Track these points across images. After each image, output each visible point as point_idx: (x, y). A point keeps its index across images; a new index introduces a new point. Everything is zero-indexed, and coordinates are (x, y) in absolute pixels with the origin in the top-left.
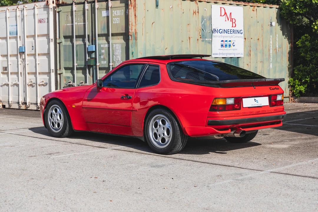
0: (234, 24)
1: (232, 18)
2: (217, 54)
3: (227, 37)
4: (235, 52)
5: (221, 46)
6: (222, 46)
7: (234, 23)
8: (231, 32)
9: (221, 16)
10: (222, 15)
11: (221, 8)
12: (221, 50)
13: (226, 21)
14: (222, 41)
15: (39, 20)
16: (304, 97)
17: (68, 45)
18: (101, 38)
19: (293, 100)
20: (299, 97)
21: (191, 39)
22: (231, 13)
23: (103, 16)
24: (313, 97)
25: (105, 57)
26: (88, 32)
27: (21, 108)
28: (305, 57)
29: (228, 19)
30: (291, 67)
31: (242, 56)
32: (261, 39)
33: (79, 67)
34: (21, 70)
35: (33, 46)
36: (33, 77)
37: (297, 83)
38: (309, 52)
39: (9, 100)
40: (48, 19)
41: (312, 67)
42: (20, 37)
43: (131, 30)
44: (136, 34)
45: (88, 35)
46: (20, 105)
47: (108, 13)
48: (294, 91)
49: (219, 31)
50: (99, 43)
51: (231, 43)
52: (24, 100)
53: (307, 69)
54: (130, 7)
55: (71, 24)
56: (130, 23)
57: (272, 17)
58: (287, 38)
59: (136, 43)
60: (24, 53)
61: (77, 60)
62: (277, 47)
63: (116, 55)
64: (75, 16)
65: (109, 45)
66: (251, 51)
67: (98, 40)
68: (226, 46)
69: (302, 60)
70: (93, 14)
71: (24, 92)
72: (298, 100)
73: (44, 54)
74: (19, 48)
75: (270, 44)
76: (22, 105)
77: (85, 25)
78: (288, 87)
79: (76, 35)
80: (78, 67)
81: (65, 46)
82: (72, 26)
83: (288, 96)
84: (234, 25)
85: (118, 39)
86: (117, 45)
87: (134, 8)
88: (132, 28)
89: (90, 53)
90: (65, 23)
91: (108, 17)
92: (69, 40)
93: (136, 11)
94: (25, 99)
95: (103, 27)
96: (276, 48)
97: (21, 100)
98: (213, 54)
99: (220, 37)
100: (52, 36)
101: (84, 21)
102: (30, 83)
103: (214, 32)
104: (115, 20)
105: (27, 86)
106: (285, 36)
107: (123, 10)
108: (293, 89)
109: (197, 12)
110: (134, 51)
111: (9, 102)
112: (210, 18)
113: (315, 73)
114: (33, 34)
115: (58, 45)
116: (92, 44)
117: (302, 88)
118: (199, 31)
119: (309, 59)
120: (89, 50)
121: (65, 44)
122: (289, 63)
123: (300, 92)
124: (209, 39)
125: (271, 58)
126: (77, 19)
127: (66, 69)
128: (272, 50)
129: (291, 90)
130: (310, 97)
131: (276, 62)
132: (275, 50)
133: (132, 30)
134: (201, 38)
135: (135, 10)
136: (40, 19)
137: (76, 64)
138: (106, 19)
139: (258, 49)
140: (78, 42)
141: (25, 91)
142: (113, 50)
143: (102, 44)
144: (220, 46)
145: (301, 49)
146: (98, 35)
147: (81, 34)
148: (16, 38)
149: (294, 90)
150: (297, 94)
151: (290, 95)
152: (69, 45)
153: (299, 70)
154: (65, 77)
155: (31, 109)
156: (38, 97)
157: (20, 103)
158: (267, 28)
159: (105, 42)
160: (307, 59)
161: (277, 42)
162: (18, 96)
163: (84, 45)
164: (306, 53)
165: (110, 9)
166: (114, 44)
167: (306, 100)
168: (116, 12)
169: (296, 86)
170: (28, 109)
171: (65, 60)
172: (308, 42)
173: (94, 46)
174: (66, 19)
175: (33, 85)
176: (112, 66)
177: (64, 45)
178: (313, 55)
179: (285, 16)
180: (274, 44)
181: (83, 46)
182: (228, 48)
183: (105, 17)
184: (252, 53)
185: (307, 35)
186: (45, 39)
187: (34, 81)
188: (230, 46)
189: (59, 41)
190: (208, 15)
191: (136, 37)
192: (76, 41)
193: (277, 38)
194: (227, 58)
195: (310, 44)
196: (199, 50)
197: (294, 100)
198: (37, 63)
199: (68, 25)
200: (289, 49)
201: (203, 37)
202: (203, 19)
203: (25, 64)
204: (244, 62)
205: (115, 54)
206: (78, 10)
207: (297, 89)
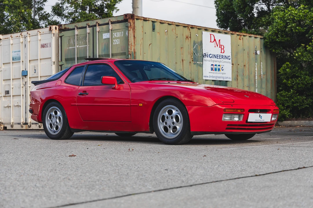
0: (222, 50)
1: (220, 44)
2: (207, 77)
3: (216, 61)
4: (224, 76)
5: (211, 69)
6: (212, 69)
7: (223, 49)
8: (220, 58)
9: (211, 42)
10: (212, 41)
11: (211, 34)
12: (211, 73)
13: (215, 47)
14: (212, 65)
15: (42, 46)
21: (184, 61)
22: (220, 40)
29: (217, 46)
31: (230, 80)
32: (247, 66)
38: (290, 79)
49: (210, 56)
51: (220, 67)
57: (256, 46)
75: (256, 71)
84: (223, 51)
96: (261, 75)
103: (205, 56)
109: (189, 37)
118: (192, 54)
125: (256, 84)
128: (257, 76)
132: (260, 77)
139: (245, 75)
158: (252, 56)
160: (288, 85)
180: (259, 71)
182: (217, 72)
184: (239, 78)
185: (288, 63)
188: (219, 70)
190: (199, 41)
193: (262, 66)
202: (194, 43)
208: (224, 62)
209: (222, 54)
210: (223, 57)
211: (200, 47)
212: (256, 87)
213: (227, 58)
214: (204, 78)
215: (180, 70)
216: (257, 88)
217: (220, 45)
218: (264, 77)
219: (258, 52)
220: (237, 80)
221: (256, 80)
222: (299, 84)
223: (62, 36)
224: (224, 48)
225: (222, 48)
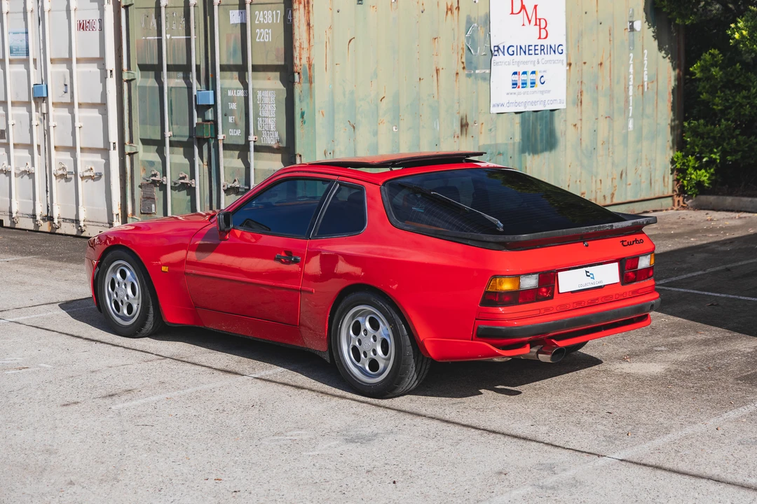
0: (543, 31)
1: (538, 17)
2: (502, 105)
4: (546, 97)
5: (513, 84)
6: (515, 84)
7: (544, 28)
8: (537, 52)
9: (512, 13)
10: (514, 12)
12: (511, 94)
13: (523, 25)
14: (515, 73)
15: (80, 24)
16: (709, 197)
17: (149, 87)
18: (228, 74)
19: (681, 203)
20: (697, 195)
21: (441, 72)
22: (536, 6)
23: (231, 22)
24: (728, 197)
25: (238, 121)
26: (197, 58)
27: (40, 229)
28: (709, 102)
29: (530, 21)
30: (678, 125)
31: (562, 106)
32: (606, 64)
33: (176, 139)
34: (38, 139)
35: (66, 85)
36: (66, 156)
37: (690, 164)
38: (719, 92)
39: (10, 208)
40: (101, 21)
41: (726, 126)
42: (35, 60)
43: (298, 59)
44: (310, 69)
45: (196, 65)
46: (37, 221)
47: (243, 15)
48: (685, 182)
49: (508, 50)
50: (223, 87)
51: (537, 77)
52: (48, 210)
53: (715, 132)
54: (296, 6)
55: (156, 38)
56: (297, 44)
57: (633, 10)
58: (669, 56)
59: (311, 89)
60: (45, 99)
61: (171, 123)
62: (646, 79)
63: (264, 117)
64: (166, 18)
65: (248, 92)
66: (584, 93)
67: (221, 78)
68: (524, 84)
69: (702, 108)
70: (208, 17)
71: (47, 191)
72: (694, 203)
73: (93, 106)
74: (32, 86)
75: (629, 74)
76: (42, 222)
77: (188, 41)
78: (670, 172)
79: (169, 63)
80: (173, 139)
81: (142, 89)
82: (160, 42)
83: (670, 193)
84: (543, 35)
85: (269, 79)
86: (266, 94)
87: (305, 7)
88: (300, 54)
89: (202, 109)
90: (142, 33)
91: (243, 26)
92: (152, 74)
93: (311, 14)
94: (49, 208)
95: (232, 50)
96: (643, 82)
97: (40, 210)
98: (494, 106)
99: (509, 64)
100: (111, 64)
101: (188, 32)
102: (60, 172)
103: (496, 53)
104: (261, 34)
105: (54, 177)
106: (663, 52)
107: (279, 11)
108: (681, 178)
109: (454, 8)
110: (305, 109)
111: (11, 212)
112: (487, 21)
113: (734, 141)
114: (67, 56)
115: (125, 85)
116: (208, 89)
117: (704, 176)
118: (461, 52)
119: (720, 108)
120: (200, 103)
121: (141, 85)
122: (674, 114)
123: (699, 184)
124: (483, 71)
125: (631, 108)
126: (171, 26)
127: (145, 142)
128: (634, 86)
129: (678, 180)
130: (721, 197)
131: (642, 115)
132: (641, 88)
133: (300, 59)
134: (464, 68)
135: (309, 12)
136: (81, 21)
137: (168, 134)
138: (238, 31)
139: (600, 88)
140: (172, 82)
141: (49, 190)
142: (255, 105)
143: (230, 89)
144: (511, 86)
145: (702, 84)
146: (221, 66)
147: (181, 63)
148: (26, 62)
149: (684, 179)
150: (691, 188)
151: (674, 191)
152: (152, 88)
153: (695, 133)
154: (142, 161)
155: (63, 232)
156: (80, 207)
157: (38, 218)
158: (622, 35)
159: (236, 83)
160: (715, 107)
161: (645, 69)
162: (32, 201)
163: (188, 88)
164: (713, 92)
165: (248, 6)
166: (259, 90)
167: (711, 203)
168: (264, 15)
169: (690, 170)
170: (57, 231)
171: (143, 122)
172: (718, 68)
173: (211, 92)
174: (143, 25)
175: (68, 176)
176: (254, 142)
177: (139, 87)
178: (730, 99)
179: (664, 7)
180: (639, 73)
181: (186, 90)
182: (528, 89)
183: (236, 25)
184: (586, 98)
185: (716, 52)
186: (94, 69)
187: (70, 168)
188: (533, 83)
189: (128, 77)
190: (482, 13)
191: (310, 77)
192: (169, 77)
193: (645, 58)
194: (527, 114)
195: (721, 73)
196: (459, 99)
197: (684, 203)
198: (77, 124)
199: (150, 40)
200: (675, 80)
201: (469, 65)
202: (469, 23)
203: (48, 127)
204: (565, 121)
205: (260, 114)
206: (172, 5)
207: (691, 178)
208: (547, 62)
209: (540, 42)
210: (545, 50)
211: (483, 29)
212: (630, 115)
213: (554, 52)
214: (494, 110)
215: (429, 95)
216: (632, 117)
217: (536, 19)
218: (650, 87)
219: (638, 25)
220: (579, 104)
221: (631, 98)
222: (741, 105)
223: (130, 5)
224: (546, 26)
225: (543, 26)
